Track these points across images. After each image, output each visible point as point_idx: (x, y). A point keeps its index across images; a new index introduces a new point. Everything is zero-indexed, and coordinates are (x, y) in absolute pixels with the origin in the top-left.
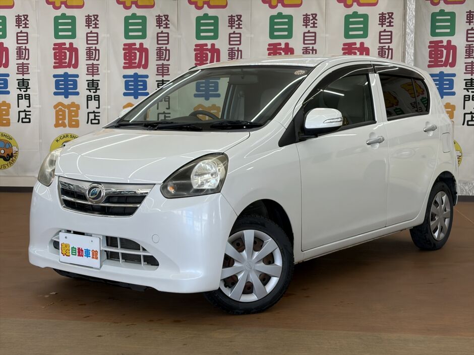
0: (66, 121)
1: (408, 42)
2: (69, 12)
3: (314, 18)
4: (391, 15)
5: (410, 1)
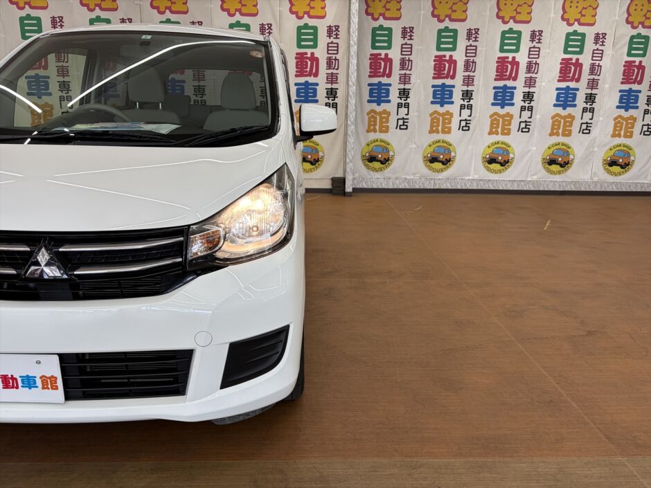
1: (352, 53)
2: (34, 13)
3: (270, 28)
4: (337, 27)
5: (354, 14)
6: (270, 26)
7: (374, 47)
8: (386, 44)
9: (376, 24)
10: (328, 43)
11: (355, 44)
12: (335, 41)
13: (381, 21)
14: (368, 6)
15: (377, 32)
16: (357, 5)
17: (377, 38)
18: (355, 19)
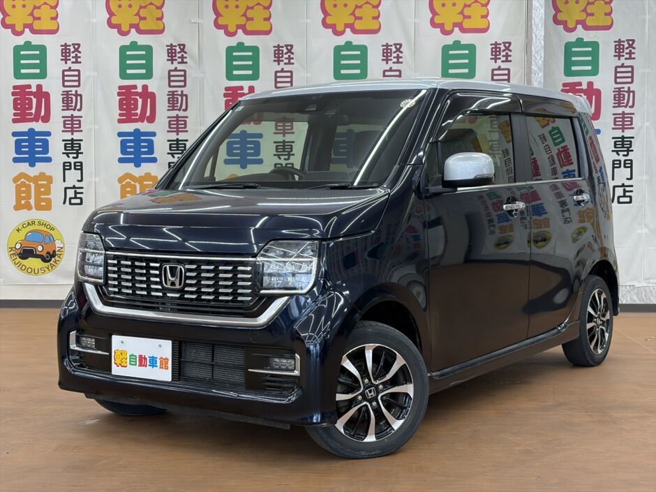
0: (32, 201)
2: (36, 40)
3: (398, 50)
4: (508, 45)
5: (537, 26)
6: (399, 47)
7: (568, 72)
8: (589, 68)
9: (572, 37)
10: (493, 70)
11: (539, 68)
12: (504, 66)
13: (580, 32)
14: (557, 10)
15: (574, 49)
16: (542, 11)
17: (573, 59)
18: (539, 33)
